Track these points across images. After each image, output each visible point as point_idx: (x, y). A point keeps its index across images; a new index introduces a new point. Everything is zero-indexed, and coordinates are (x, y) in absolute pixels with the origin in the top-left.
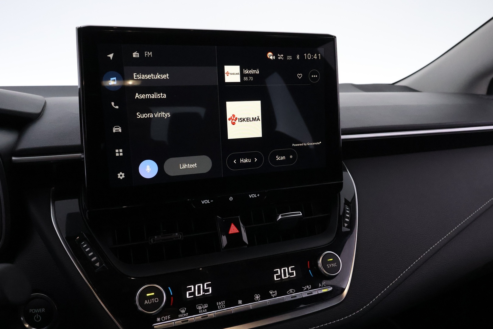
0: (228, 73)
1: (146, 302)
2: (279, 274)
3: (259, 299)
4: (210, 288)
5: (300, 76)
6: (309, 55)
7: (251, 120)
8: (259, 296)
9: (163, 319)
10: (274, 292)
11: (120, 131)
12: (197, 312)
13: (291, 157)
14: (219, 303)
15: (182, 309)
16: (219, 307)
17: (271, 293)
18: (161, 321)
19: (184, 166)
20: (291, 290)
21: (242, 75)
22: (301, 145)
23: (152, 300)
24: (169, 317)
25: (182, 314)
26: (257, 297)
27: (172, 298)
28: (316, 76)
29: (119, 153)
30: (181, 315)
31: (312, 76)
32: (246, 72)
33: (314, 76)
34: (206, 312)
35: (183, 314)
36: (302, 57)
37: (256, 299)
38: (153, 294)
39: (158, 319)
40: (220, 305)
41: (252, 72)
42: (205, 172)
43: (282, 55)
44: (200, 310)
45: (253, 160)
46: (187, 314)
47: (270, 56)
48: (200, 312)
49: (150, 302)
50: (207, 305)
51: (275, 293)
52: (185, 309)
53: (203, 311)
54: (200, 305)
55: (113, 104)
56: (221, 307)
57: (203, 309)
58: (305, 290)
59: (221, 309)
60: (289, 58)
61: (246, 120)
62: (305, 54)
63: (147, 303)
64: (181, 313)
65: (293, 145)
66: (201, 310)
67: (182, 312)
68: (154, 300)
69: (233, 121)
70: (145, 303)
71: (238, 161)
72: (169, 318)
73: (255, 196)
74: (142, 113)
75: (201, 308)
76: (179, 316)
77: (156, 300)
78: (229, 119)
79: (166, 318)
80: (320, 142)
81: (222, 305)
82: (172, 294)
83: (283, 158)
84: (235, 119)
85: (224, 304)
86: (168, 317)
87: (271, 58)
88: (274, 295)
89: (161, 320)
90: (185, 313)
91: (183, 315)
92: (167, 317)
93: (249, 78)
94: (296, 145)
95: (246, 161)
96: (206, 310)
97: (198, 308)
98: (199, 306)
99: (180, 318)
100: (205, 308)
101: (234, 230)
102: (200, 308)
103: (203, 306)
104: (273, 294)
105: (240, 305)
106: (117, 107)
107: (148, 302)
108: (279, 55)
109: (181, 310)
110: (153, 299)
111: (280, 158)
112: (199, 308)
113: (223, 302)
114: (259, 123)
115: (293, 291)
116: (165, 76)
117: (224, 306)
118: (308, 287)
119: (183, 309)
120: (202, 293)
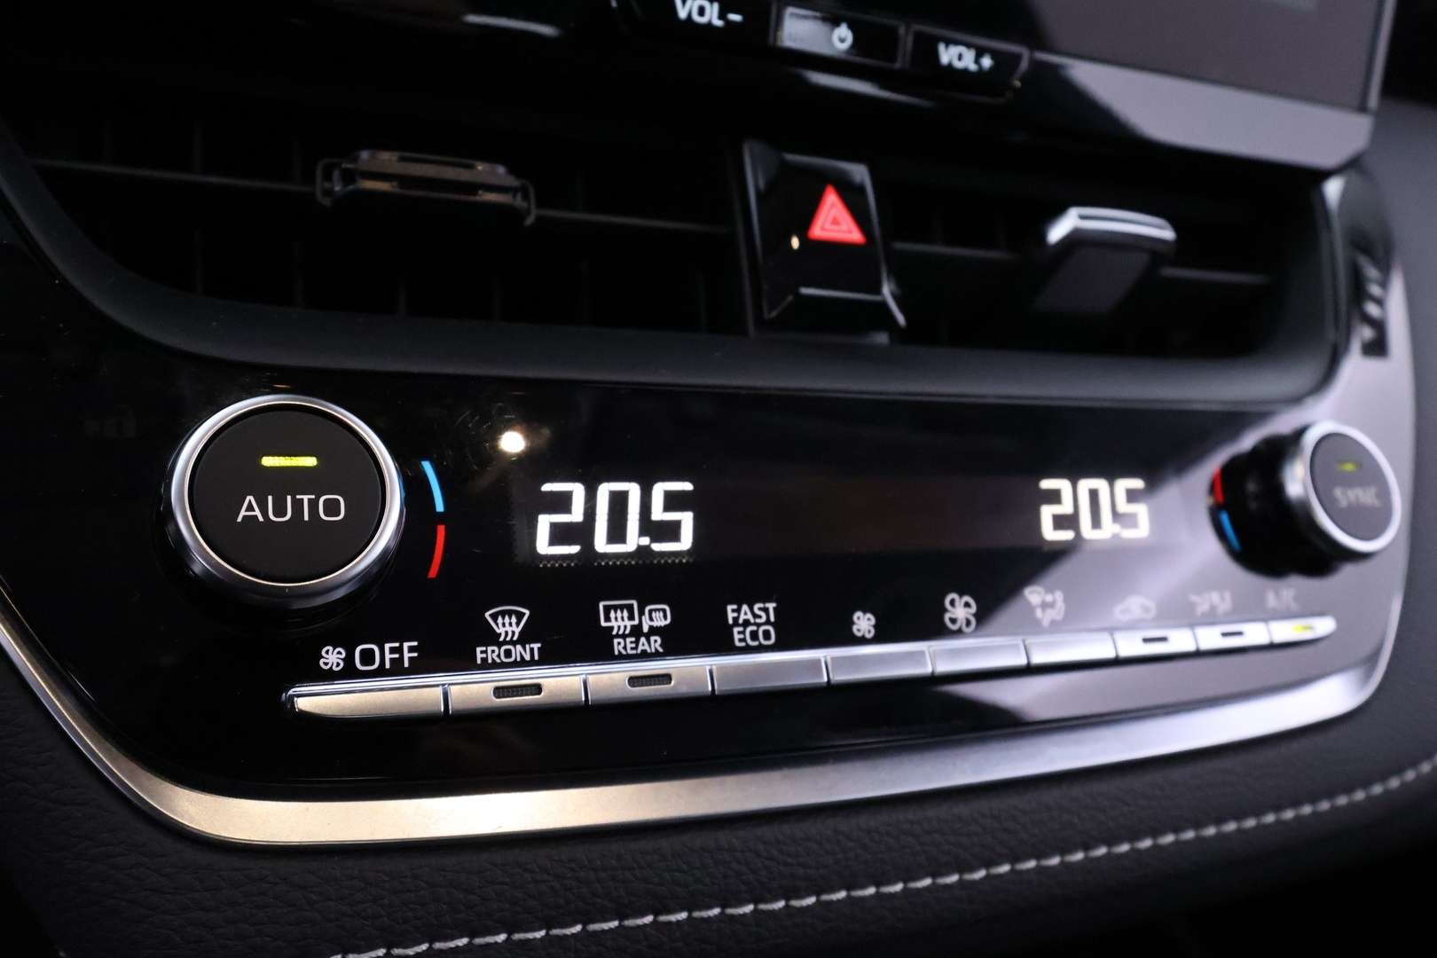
1: (249, 508)
2: (1068, 509)
3: (968, 623)
4: (686, 519)
8: (967, 605)
9: (368, 657)
10: (1049, 598)
12: (598, 648)
14: (738, 611)
15: (503, 614)
16: (737, 637)
18: (349, 672)
23: (298, 505)
24: (411, 649)
25: (500, 645)
27: (441, 530)
30: (493, 653)
34: (655, 656)
35: (505, 642)
37: (953, 621)
38: (310, 461)
39: (332, 658)
40: (747, 623)
44: (618, 636)
46: (536, 646)
48: (618, 646)
49: (280, 511)
50: (664, 611)
51: (1051, 605)
52: (520, 616)
53: (637, 642)
54: (622, 607)
56: (754, 635)
57: (637, 632)
59: (748, 650)
63: (257, 513)
64: (493, 639)
66: (624, 636)
67: (501, 630)
68: (313, 505)
70: (243, 513)
72: (407, 655)
73: (969, 61)
75: (629, 624)
76: (479, 656)
77: (332, 508)
79: (388, 656)
81: (759, 625)
82: (440, 507)
85: (768, 622)
86: (399, 650)
89: (349, 660)
90: (524, 639)
91: (508, 654)
92: (392, 650)
96: (656, 642)
97: (608, 619)
98: (615, 608)
99: (486, 666)
100: (654, 631)
101: (835, 222)
102: (619, 622)
103: (641, 613)
105: (863, 641)
107: (264, 513)
109: (494, 617)
110: (306, 498)
112: (613, 623)
113: (766, 610)
117: (767, 635)
118: (1216, 599)
119: (510, 613)
120: (634, 539)
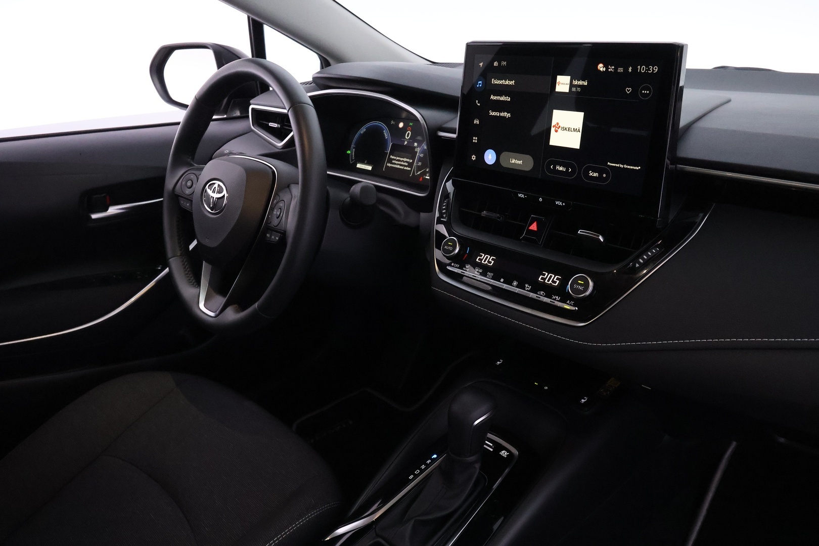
0: (559, 83)
1: (446, 247)
2: (545, 277)
5: (629, 90)
6: (643, 68)
7: (572, 130)
8: (517, 283)
10: (529, 287)
11: (478, 123)
13: (604, 175)
14: (489, 273)
15: (467, 265)
17: (526, 286)
19: (513, 161)
20: (542, 292)
21: (571, 85)
22: (617, 165)
26: (515, 283)
27: (466, 255)
28: (648, 92)
29: (475, 140)
31: (643, 92)
32: (576, 82)
33: (646, 92)
36: (635, 69)
37: (513, 284)
38: (452, 244)
39: (453, 264)
40: (489, 275)
41: (581, 83)
42: (527, 170)
43: (613, 67)
45: (567, 170)
47: (601, 67)
49: (448, 248)
52: (469, 266)
54: (478, 269)
55: (477, 101)
57: (478, 272)
58: (553, 299)
59: (488, 278)
60: (620, 70)
61: (567, 129)
62: (639, 67)
65: (609, 163)
69: (557, 129)
71: (555, 167)
73: (561, 204)
74: (493, 111)
77: (451, 249)
78: (554, 127)
79: (457, 266)
80: (640, 168)
82: (467, 252)
83: (596, 175)
84: (558, 127)
87: (601, 69)
88: (528, 289)
93: (576, 89)
94: (612, 165)
95: (561, 169)
101: (533, 227)
104: (527, 287)
105: (501, 282)
106: (479, 104)
108: (610, 67)
111: (593, 174)
114: (579, 135)
115: (543, 294)
116: (512, 83)
118: (557, 297)
120: (486, 262)
